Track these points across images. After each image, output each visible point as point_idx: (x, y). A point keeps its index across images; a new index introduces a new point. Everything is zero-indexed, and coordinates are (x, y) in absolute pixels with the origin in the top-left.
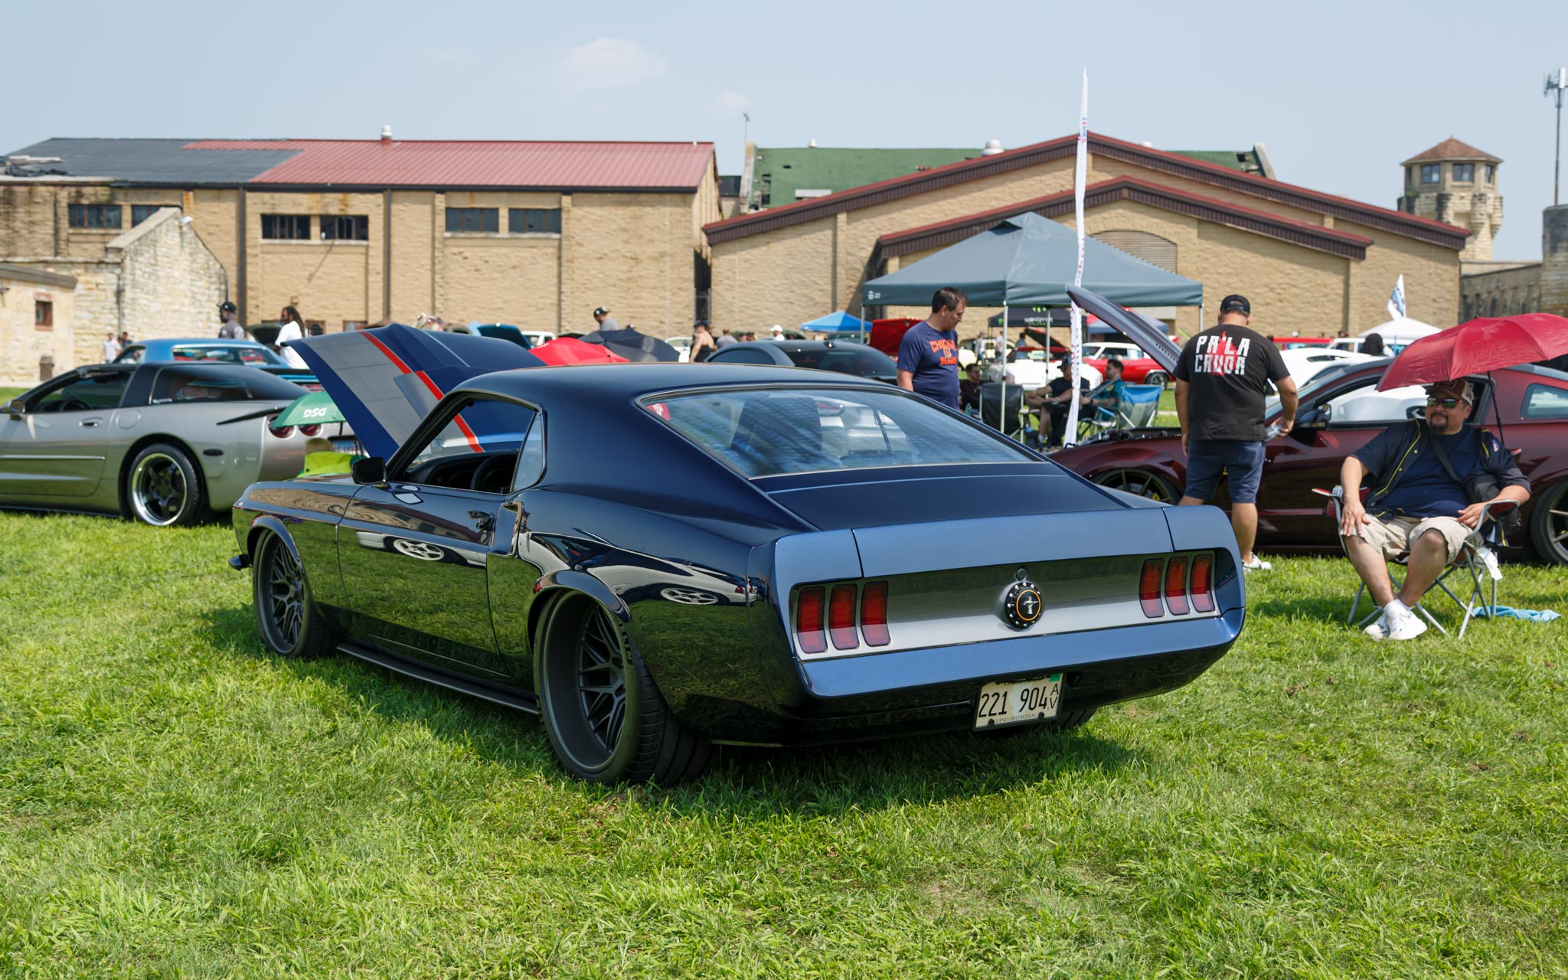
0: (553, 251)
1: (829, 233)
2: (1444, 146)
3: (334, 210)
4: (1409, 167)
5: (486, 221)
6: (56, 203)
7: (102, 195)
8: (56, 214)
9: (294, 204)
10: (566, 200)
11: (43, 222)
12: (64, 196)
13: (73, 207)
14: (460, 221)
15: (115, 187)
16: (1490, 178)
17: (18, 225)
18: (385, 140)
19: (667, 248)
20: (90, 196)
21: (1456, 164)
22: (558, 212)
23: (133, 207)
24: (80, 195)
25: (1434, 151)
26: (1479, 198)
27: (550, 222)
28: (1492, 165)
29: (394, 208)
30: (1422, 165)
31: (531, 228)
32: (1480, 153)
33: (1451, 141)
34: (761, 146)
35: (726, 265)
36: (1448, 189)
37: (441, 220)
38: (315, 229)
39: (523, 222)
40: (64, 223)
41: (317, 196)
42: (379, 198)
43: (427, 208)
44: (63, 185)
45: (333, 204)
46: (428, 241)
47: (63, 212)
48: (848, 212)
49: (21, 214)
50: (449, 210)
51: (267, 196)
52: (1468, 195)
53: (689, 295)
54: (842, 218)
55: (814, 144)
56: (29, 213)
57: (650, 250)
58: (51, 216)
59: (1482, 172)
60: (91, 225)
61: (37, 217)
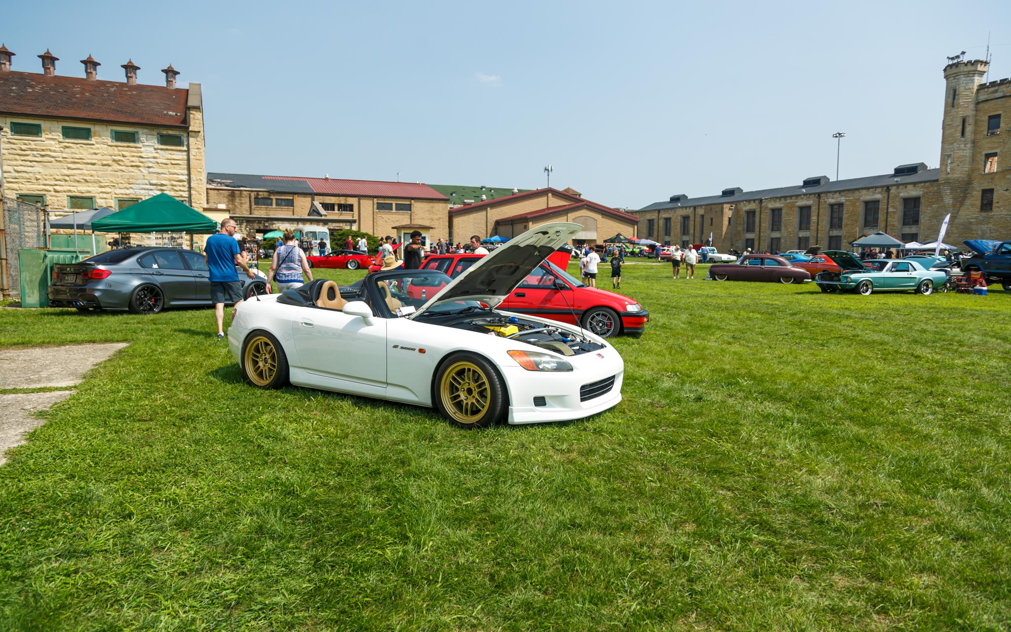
0: (409, 216)
1: (485, 213)
3: (343, 202)
5: (388, 207)
6: (250, 197)
7: (266, 195)
8: (250, 201)
9: (331, 200)
10: (413, 201)
11: (245, 203)
12: (253, 195)
13: (256, 198)
14: (381, 207)
15: (271, 192)
17: (236, 204)
18: (327, 179)
19: (441, 216)
20: (261, 195)
22: (410, 205)
23: (276, 199)
24: (258, 195)
25: (565, 191)
27: (409, 208)
29: (362, 201)
31: (402, 209)
32: (577, 192)
33: (568, 188)
35: (457, 221)
37: (375, 206)
38: (336, 208)
39: (400, 207)
40: (253, 203)
41: (337, 198)
42: (357, 199)
43: (371, 202)
44: (252, 191)
45: (342, 200)
46: (371, 212)
47: (253, 200)
48: (490, 207)
49: (237, 200)
50: (378, 203)
51: (321, 197)
53: (447, 230)
54: (489, 209)
56: (240, 200)
57: (436, 217)
58: (248, 201)
60: (261, 205)
61: (243, 201)
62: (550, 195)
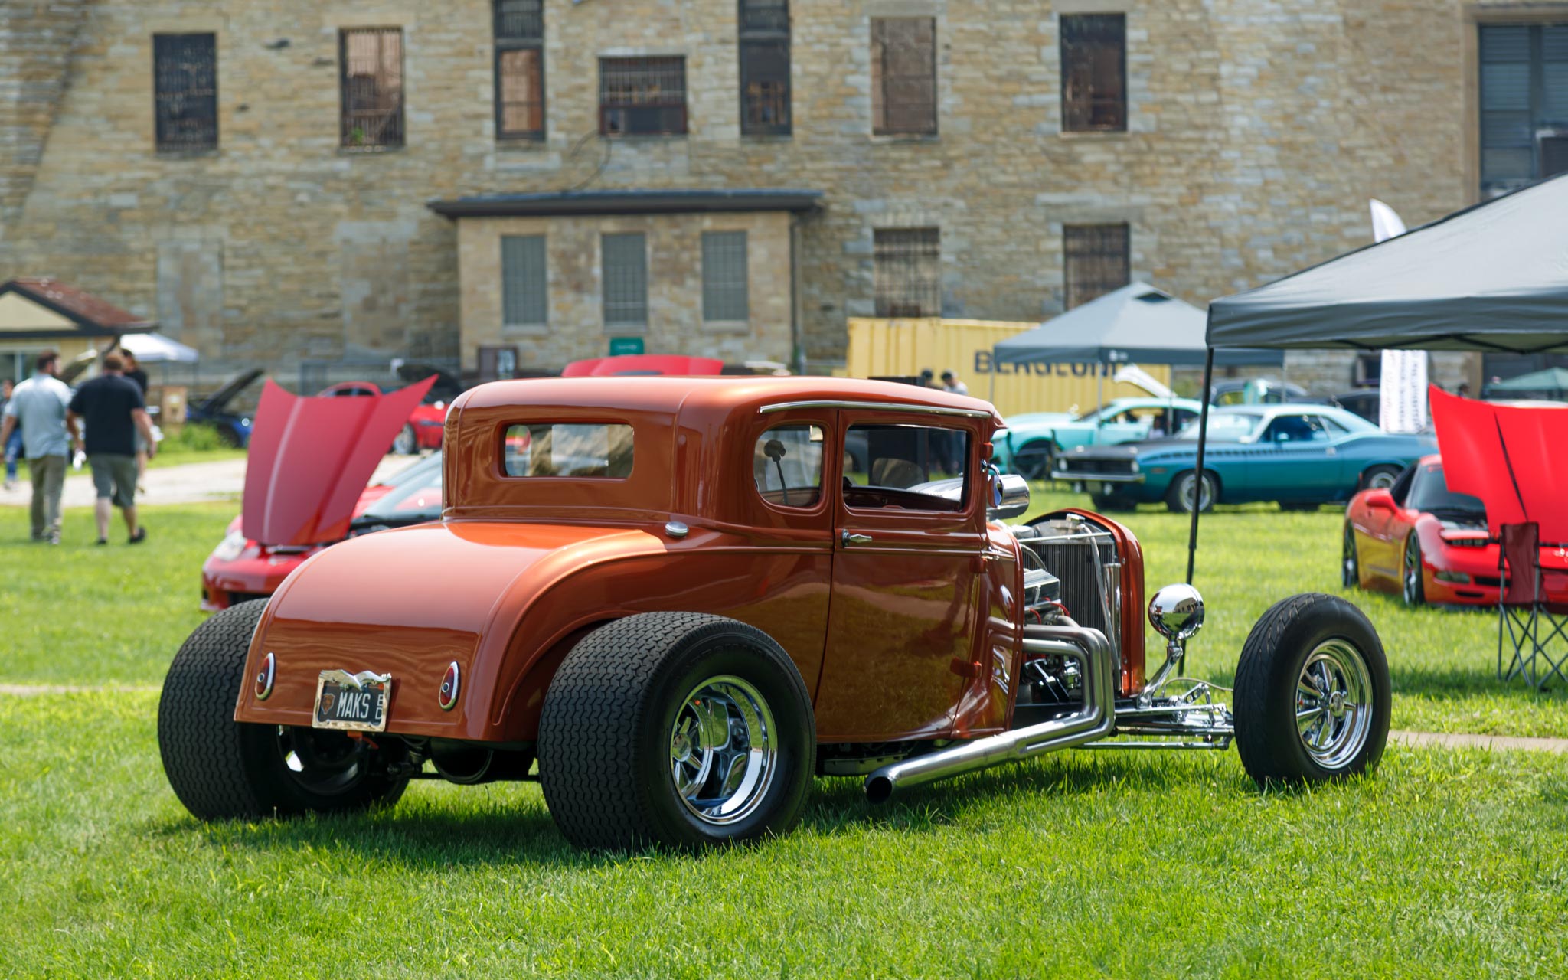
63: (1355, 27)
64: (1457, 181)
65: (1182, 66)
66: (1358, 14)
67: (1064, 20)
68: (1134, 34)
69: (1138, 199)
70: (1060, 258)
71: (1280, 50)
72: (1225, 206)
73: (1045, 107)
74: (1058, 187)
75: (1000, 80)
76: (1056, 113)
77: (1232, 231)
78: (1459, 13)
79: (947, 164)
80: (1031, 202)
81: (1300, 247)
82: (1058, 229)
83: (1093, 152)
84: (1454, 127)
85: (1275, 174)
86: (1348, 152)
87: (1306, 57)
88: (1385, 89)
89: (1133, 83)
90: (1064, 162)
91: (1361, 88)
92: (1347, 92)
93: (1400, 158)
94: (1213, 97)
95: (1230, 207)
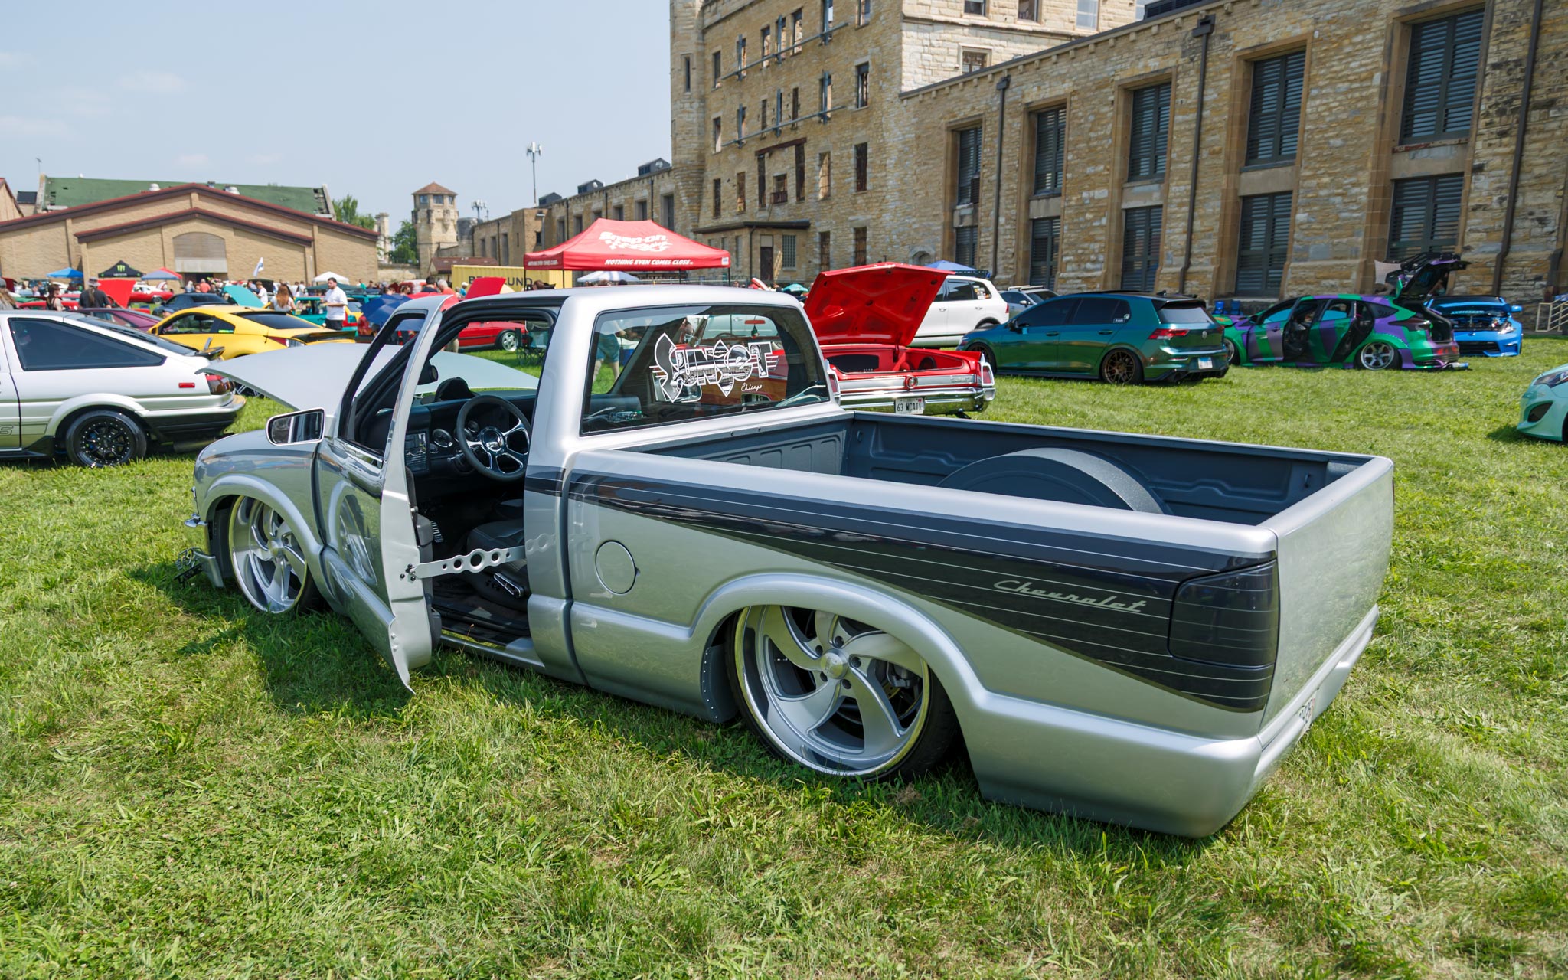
1: (62, 229)
2: (429, 186)
4: (415, 195)
16: (452, 202)
21: (435, 196)
25: (425, 189)
26: (446, 212)
28: (452, 196)
30: (420, 195)
32: (446, 190)
33: (434, 184)
34: (49, 176)
36: (431, 208)
48: (72, 218)
52: (441, 210)
54: (69, 222)
55: (82, 176)
59: (447, 200)
62: (194, 196)
63: (918, 137)
64: (940, 202)
65: (878, 162)
66: (919, 132)
67: (857, 147)
68: (869, 150)
69: (869, 217)
70: (853, 242)
71: (900, 151)
72: (887, 217)
73: (849, 183)
74: (854, 214)
75: (842, 173)
76: (853, 185)
77: (888, 228)
78: (944, 127)
79: (832, 205)
80: (847, 220)
81: (904, 232)
82: (852, 230)
83: (860, 200)
84: (941, 178)
85: (898, 203)
86: (914, 192)
87: (906, 153)
88: (925, 164)
89: (868, 170)
90: (854, 203)
91: (918, 163)
92: (915, 167)
93: (927, 193)
94: (884, 174)
95: (887, 218)
